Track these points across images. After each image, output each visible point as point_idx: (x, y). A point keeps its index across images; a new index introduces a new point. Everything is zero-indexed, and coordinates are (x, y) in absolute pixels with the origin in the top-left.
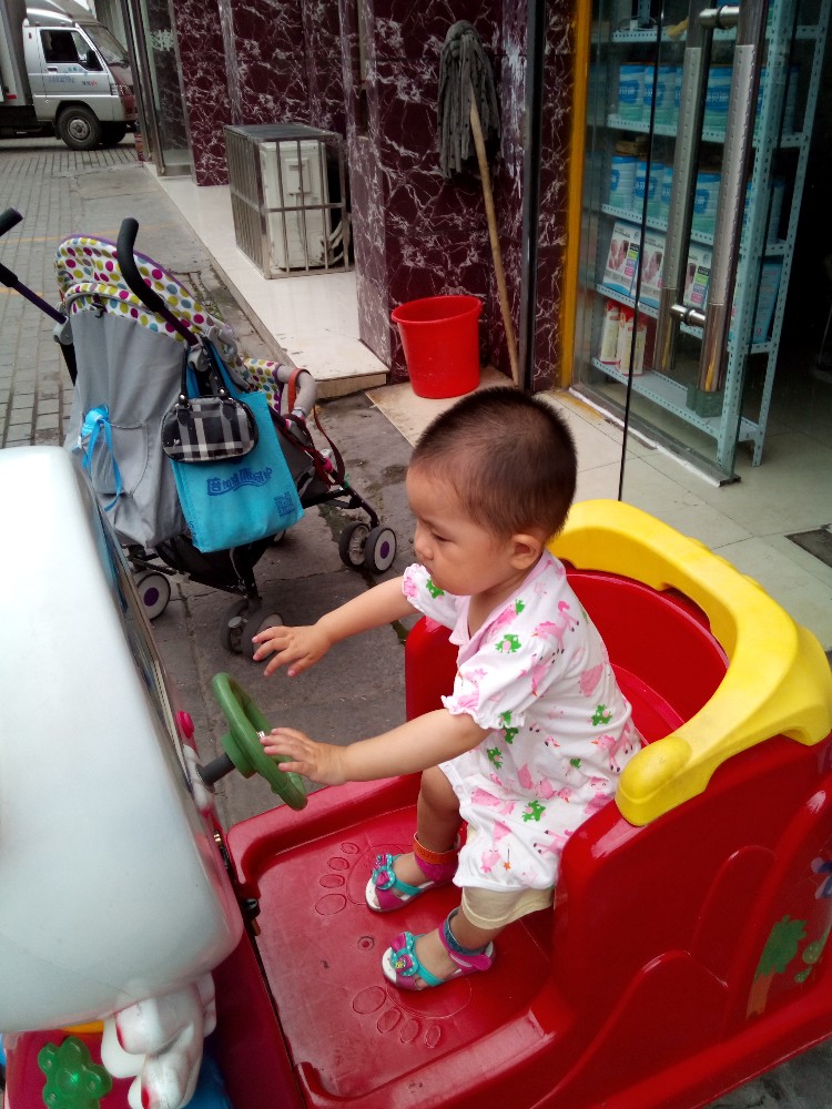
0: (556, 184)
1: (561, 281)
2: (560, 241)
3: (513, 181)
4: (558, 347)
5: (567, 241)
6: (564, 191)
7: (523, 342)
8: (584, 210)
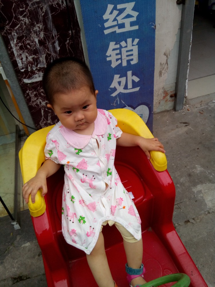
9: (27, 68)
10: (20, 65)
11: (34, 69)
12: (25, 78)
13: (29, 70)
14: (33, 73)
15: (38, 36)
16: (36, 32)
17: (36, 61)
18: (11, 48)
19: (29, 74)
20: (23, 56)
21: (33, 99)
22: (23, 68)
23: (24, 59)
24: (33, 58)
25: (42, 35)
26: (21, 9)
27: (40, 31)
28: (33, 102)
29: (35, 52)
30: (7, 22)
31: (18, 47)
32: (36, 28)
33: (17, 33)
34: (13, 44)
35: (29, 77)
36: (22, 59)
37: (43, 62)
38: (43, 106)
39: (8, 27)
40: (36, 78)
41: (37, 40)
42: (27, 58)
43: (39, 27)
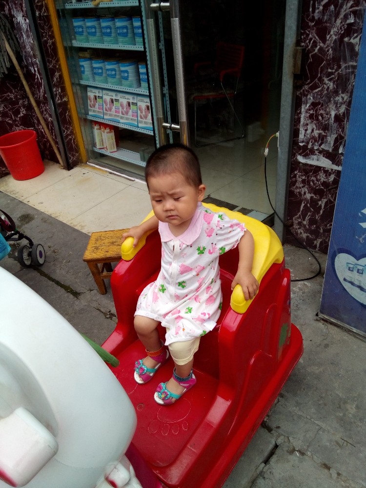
0: (57, 74)
1: (70, 117)
2: (65, 99)
3: (35, 75)
4: (77, 146)
5: (68, 99)
6: (61, 77)
7: (61, 146)
8: (73, 84)
9: (308, 143)
10: (301, 137)
11: (316, 148)
12: (300, 154)
13: (310, 146)
14: (312, 152)
15: (337, 108)
16: (336, 103)
17: (322, 139)
18: (300, 113)
19: (307, 152)
20: (310, 128)
21: (299, 184)
22: (303, 142)
23: (309, 131)
24: (320, 134)
25: (342, 109)
26: (330, 70)
27: (342, 103)
28: (297, 188)
29: (326, 128)
30: (309, 81)
31: (308, 115)
32: (339, 99)
33: (314, 98)
34: (304, 108)
35: (306, 156)
36: (306, 130)
37: (330, 144)
38: (306, 199)
39: (306, 87)
40: (313, 159)
41: (333, 114)
42: (313, 130)
43: (343, 98)
